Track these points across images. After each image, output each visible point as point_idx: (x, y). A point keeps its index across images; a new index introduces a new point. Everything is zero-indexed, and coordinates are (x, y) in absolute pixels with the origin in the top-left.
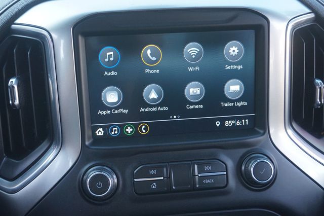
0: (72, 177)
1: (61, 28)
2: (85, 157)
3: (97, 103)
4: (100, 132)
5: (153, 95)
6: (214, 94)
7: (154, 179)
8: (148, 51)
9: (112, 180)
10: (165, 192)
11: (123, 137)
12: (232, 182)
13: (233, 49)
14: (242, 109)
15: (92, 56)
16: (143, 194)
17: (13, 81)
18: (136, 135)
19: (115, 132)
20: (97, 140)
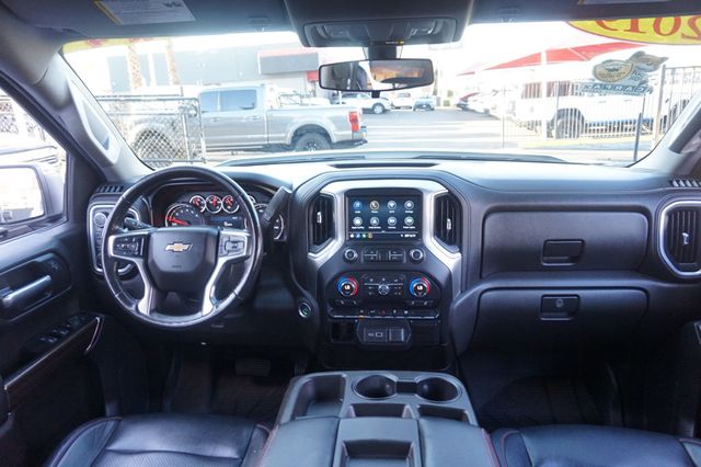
0: (340, 253)
1: (339, 193)
2: (345, 245)
3: (351, 224)
4: (352, 236)
5: (375, 222)
6: (400, 223)
7: (373, 255)
8: (373, 203)
9: (355, 255)
10: (375, 261)
11: (361, 238)
12: (405, 260)
13: (409, 204)
14: (413, 230)
15: (351, 204)
16: (368, 261)
17: (319, 213)
18: (367, 238)
19: (358, 236)
20: (351, 239)
